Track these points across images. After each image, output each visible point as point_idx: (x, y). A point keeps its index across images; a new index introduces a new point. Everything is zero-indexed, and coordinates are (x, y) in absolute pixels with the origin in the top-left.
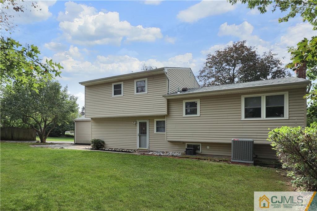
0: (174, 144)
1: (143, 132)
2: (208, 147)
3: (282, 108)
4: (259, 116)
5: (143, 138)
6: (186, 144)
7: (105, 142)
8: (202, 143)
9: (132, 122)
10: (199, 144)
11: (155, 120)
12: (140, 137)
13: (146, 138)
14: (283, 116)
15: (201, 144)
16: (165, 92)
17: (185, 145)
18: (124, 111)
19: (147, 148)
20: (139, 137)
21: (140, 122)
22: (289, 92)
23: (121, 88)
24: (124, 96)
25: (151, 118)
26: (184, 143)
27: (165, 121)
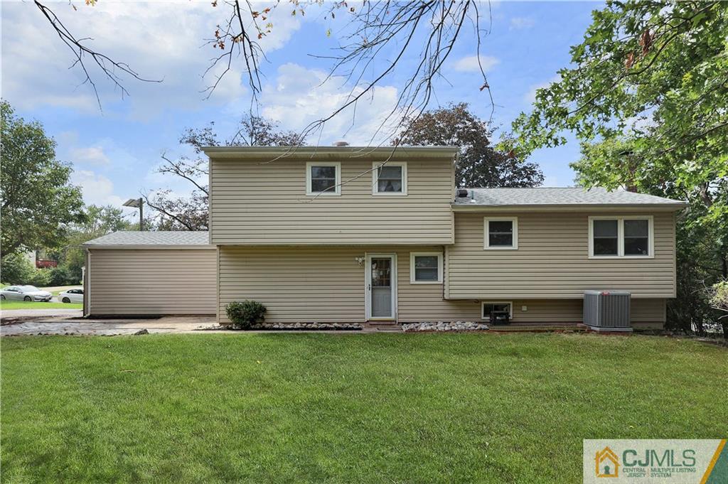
0: (457, 306)
1: (383, 282)
2: (524, 308)
3: (646, 241)
4: (615, 252)
5: (381, 293)
6: (483, 303)
7: (268, 308)
8: (516, 301)
9: (355, 257)
10: (509, 302)
11: (411, 253)
12: (372, 292)
13: (391, 294)
14: (647, 254)
15: (511, 303)
16: (449, 196)
17: (481, 306)
18: (343, 231)
19: (393, 317)
20: (370, 291)
21: (372, 259)
22: (655, 217)
23: (334, 177)
24: (343, 197)
25: (403, 250)
26: (478, 301)
27: (436, 258)
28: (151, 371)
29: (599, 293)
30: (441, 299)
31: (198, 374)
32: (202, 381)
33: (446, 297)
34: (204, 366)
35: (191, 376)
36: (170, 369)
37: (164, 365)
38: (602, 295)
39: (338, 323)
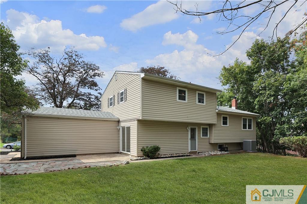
1: (193, 137)
9: (185, 127)
11: (201, 126)
13: (195, 142)
14: (251, 129)
18: (188, 117)
19: (196, 150)
20: (190, 141)
21: (191, 128)
22: (253, 118)
24: (188, 103)
25: (199, 125)
26: (217, 144)
27: (207, 128)
28: (31, 179)
29: (251, 140)
30: (208, 143)
31: (52, 180)
32: (54, 183)
33: (210, 142)
34: (55, 177)
35: (49, 181)
36: (39, 178)
37: (37, 176)
38: (252, 141)
39: (181, 154)
